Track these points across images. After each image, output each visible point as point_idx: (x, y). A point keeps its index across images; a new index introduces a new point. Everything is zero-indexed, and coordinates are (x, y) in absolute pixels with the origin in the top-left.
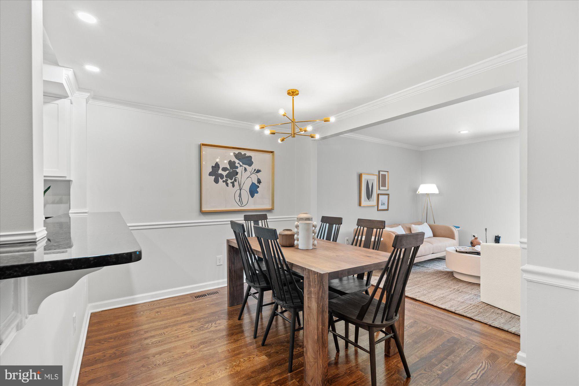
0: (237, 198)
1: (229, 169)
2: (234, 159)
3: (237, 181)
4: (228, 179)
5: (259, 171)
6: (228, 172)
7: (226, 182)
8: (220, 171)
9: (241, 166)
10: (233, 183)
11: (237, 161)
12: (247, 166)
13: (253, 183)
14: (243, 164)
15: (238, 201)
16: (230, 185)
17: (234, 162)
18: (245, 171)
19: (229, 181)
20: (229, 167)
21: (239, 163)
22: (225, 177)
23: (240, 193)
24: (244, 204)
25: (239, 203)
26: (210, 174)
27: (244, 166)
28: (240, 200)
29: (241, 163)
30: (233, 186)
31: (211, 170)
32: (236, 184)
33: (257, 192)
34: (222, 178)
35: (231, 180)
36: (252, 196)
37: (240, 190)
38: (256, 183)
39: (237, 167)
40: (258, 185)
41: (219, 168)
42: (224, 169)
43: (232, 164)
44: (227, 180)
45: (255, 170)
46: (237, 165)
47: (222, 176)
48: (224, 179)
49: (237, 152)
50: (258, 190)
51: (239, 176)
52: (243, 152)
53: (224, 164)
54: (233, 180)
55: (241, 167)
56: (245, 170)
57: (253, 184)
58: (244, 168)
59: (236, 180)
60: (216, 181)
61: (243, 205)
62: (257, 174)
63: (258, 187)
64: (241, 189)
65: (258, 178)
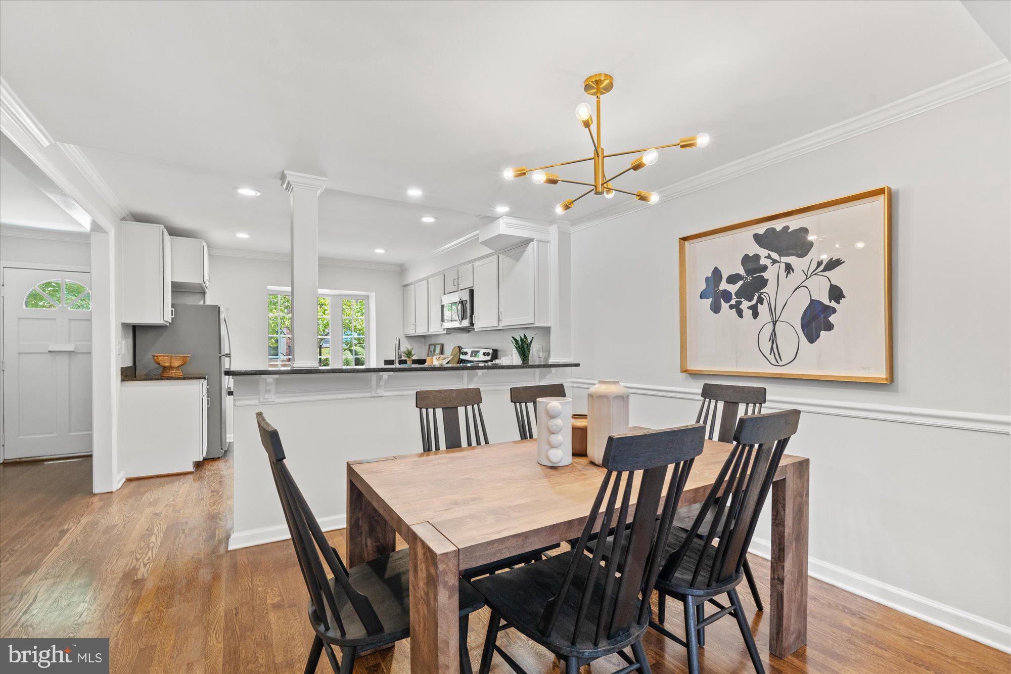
0: (766, 346)
1: (743, 277)
2: (754, 249)
3: (765, 302)
4: (743, 300)
5: (833, 264)
6: (741, 282)
7: (737, 308)
8: (724, 286)
9: (775, 262)
10: (754, 309)
11: (763, 252)
12: (792, 260)
13: (812, 301)
14: (781, 255)
15: (767, 352)
16: (748, 313)
17: (757, 257)
18: (789, 272)
19: (745, 305)
20: (742, 272)
21: (769, 257)
22: (734, 297)
23: (774, 330)
24: (786, 360)
25: (772, 358)
26: (703, 295)
27: (785, 259)
28: (772, 348)
29: (775, 256)
30: (755, 315)
31: (704, 286)
32: (763, 309)
33: (830, 327)
34: (728, 300)
35: (750, 300)
36: (812, 338)
37: (774, 325)
38: (826, 301)
39: (765, 268)
40: (833, 304)
41: (721, 278)
42: (732, 279)
43: (750, 262)
44: (739, 303)
45: (820, 264)
46: (763, 261)
47: (727, 296)
48: (733, 302)
49: (761, 229)
50: (832, 319)
51: (769, 289)
52: (778, 225)
53: (733, 267)
54: (754, 302)
55: (777, 265)
56: (789, 268)
57: (814, 305)
58: (783, 266)
59: (763, 300)
60: (716, 309)
61: (781, 363)
62: (827, 273)
63: (833, 311)
64: (776, 322)
65: (831, 285)
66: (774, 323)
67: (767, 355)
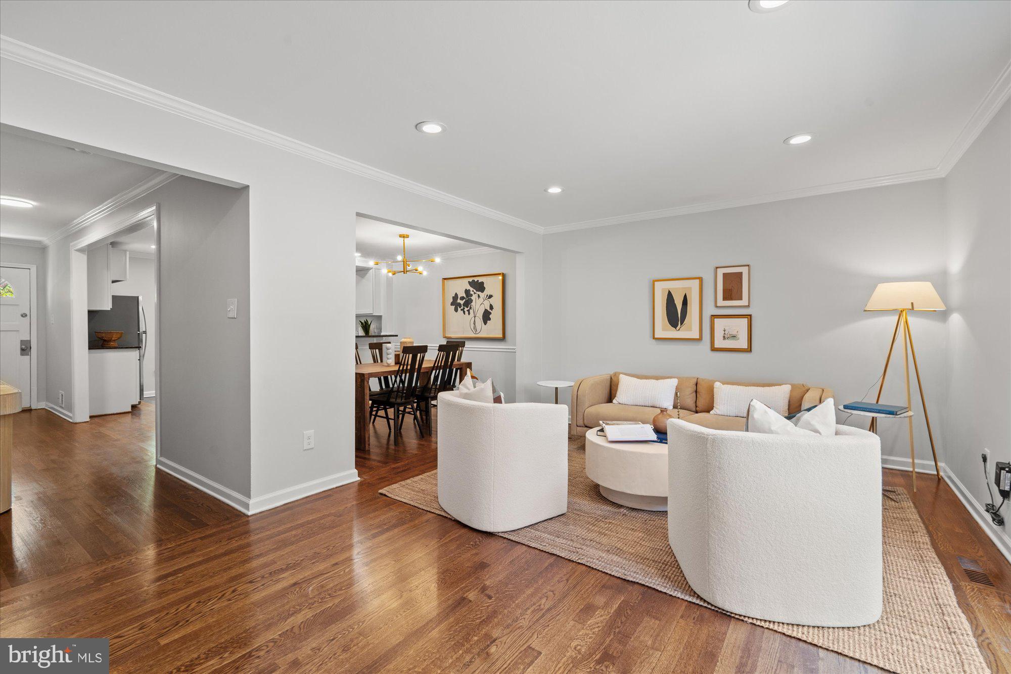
0: (472, 326)
1: (465, 298)
2: (469, 287)
3: (472, 308)
5: (490, 297)
6: (464, 300)
7: (463, 310)
8: (459, 301)
9: (475, 293)
10: (468, 311)
11: (471, 289)
12: (479, 293)
14: (477, 291)
15: (472, 328)
16: (467, 313)
17: (469, 291)
18: (479, 298)
19: (466, 309)
20: (465, 296)
21: (473, 291)
22: (462, 306)
23: (475, 320)
24: (478, 332)
25: (474, 330)
26: (452, 304)
27: (477, 293)
28: (474, 327)
29: (475, 291)
30: (469, 314)
31: (452, 300)
32: (471, 311)
33: (490, 319)
34: (460, 307)
36: (485, 323)
38: (489, 310)
39: (472, 295)
40: (491, 311)
41: (458, 297)
42: (462, 298)
43: (467, 292)
44: (464, 308)
45: (487, 296)
46: (472, 293)
47: (460, 305)
48: (462, 308)
49: (471, 280)
50: (490, 316)
51: (473, 304)
52: (476, 279)
53: (462, 294)
54: (469, 308)
56: (479, 296)
57: (486, 310)
58: (477, 295)
60: (456, 310)
62: (489, 300)
63: (490, 313)
65: (490, 304)
66: (475, 317)
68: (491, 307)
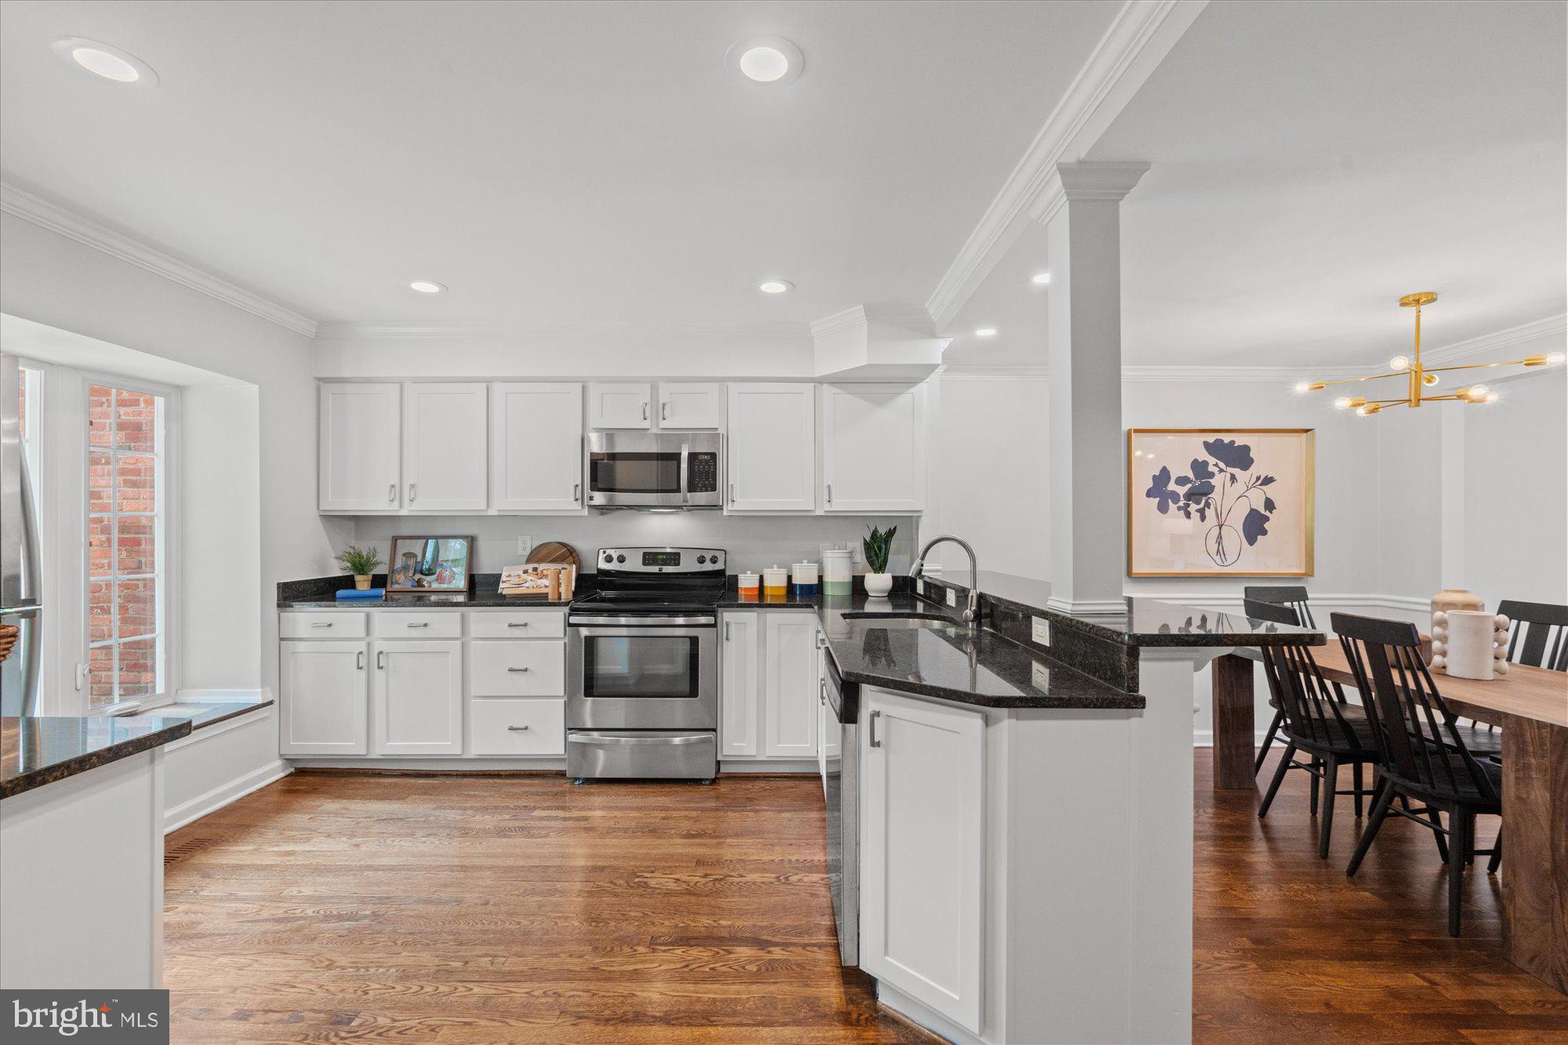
0: (1213, 547)
1: (1192, 481)
2: (1203, 455)
3: (1212, 506)
4: (1191, 502)
5: (1268, 480)
6: (1189, 485)
7: (1185, 510)
8: (1172, 486)
9: (1221, 471)
10: (1202, 512)
11: (1212, 460)
12: (1236, 471)
13: (1252, 509)
14: (1227, 466)
16: (1196, 516)
17: (1205, 464)
18: (1233, 482)
19: (1193, 507)
20: (1191, 475)
21: (1216, 465)
22: (1182, 499)
23: (1220, 533)
24: (1229, 562)
25: (1217, 558)
26: (1151, 494)
27: (1231, 470)
28: (1218, 550)
29: (1222, 465)
30: (1203, 518)
31: (1150, 484)
32: (1210, 513)
33: (1264, 532)
34: (1176, 501)
35: (1198, 503)
36: (1251, 541)
37: (1220, 528)
38: (1262, 511)
39: (1212, 475)
40: (1267, 513)
41: (1169, 478)
42: (1182, 481)
43: (1199, 467)
44: (1187, 505)
45: (1258, 478)
46: (1211, 468)
47: (1175, 496)
48: (1181, 504)
49: (1210, 438)
50: (1267, 526)
51: (1216, 496)
52: (1226, 438)
53: (1181, 470)
54: (1202, 505)
55: (1223, 473)
56: (1233, 478)
57: (1254, 512)
58: (1229, 476)
59: (1210, 504)
60: (1163, 508)
61: (1226, 564)
62: (1262, 487)
63: (1267, 519)
64: (1221, 525)
65: (1267, 498)
66: (1221, 527)
67: (1214, 556)
68: (1270, 505)
